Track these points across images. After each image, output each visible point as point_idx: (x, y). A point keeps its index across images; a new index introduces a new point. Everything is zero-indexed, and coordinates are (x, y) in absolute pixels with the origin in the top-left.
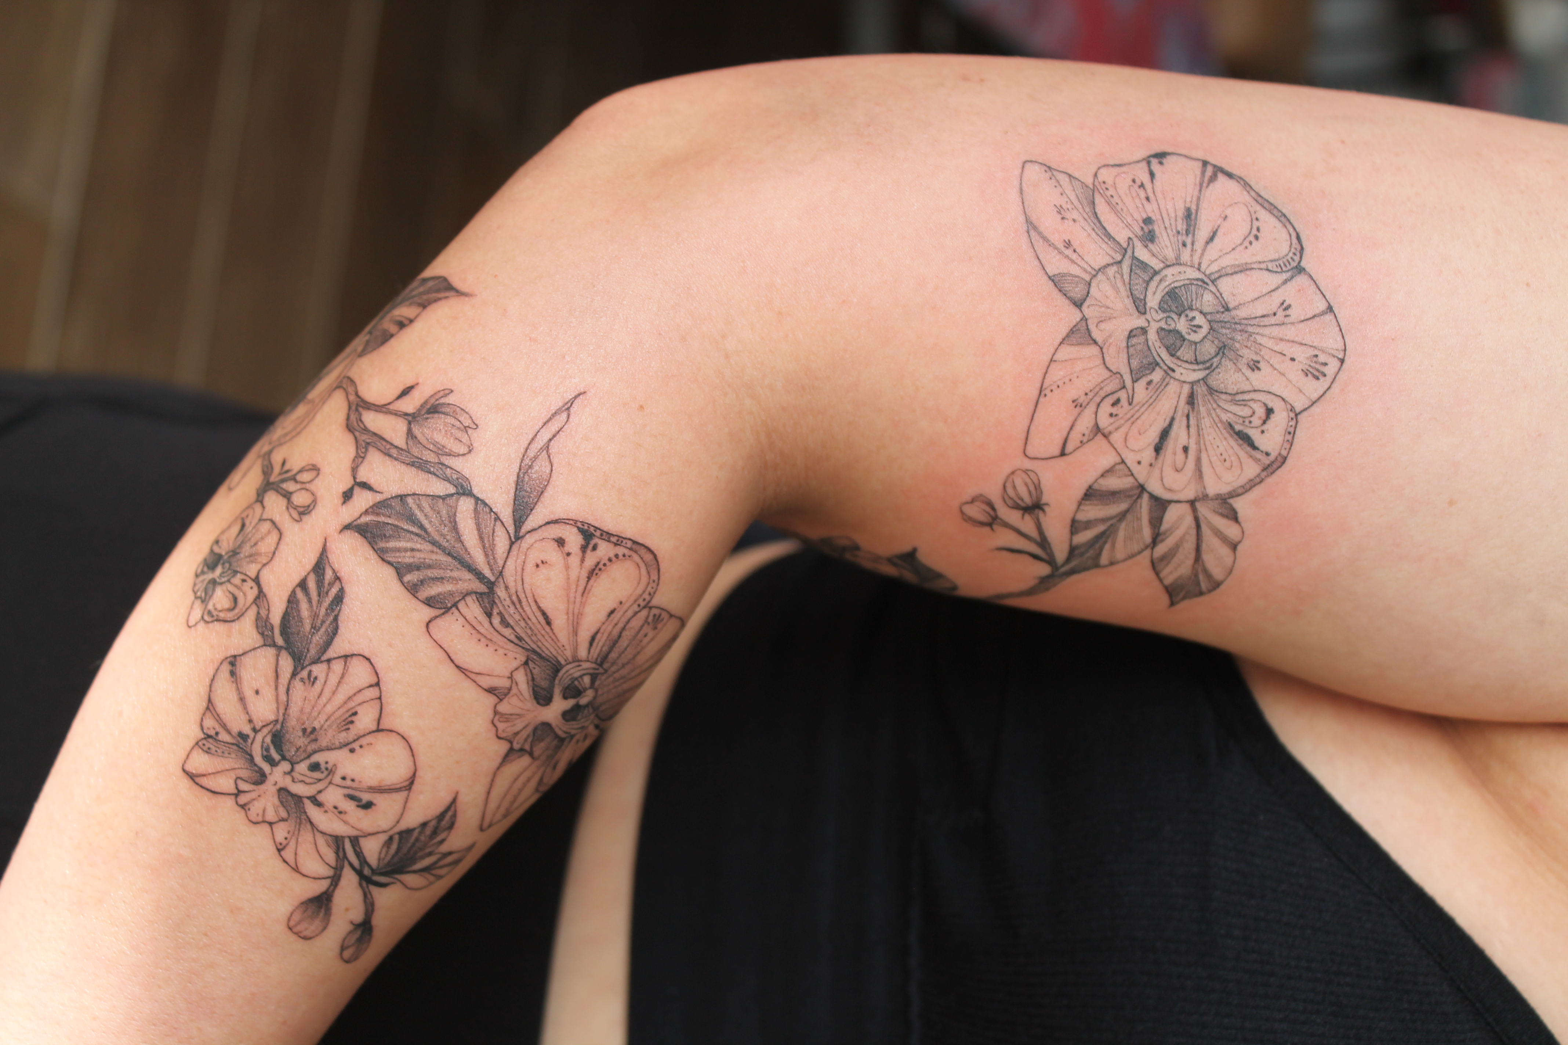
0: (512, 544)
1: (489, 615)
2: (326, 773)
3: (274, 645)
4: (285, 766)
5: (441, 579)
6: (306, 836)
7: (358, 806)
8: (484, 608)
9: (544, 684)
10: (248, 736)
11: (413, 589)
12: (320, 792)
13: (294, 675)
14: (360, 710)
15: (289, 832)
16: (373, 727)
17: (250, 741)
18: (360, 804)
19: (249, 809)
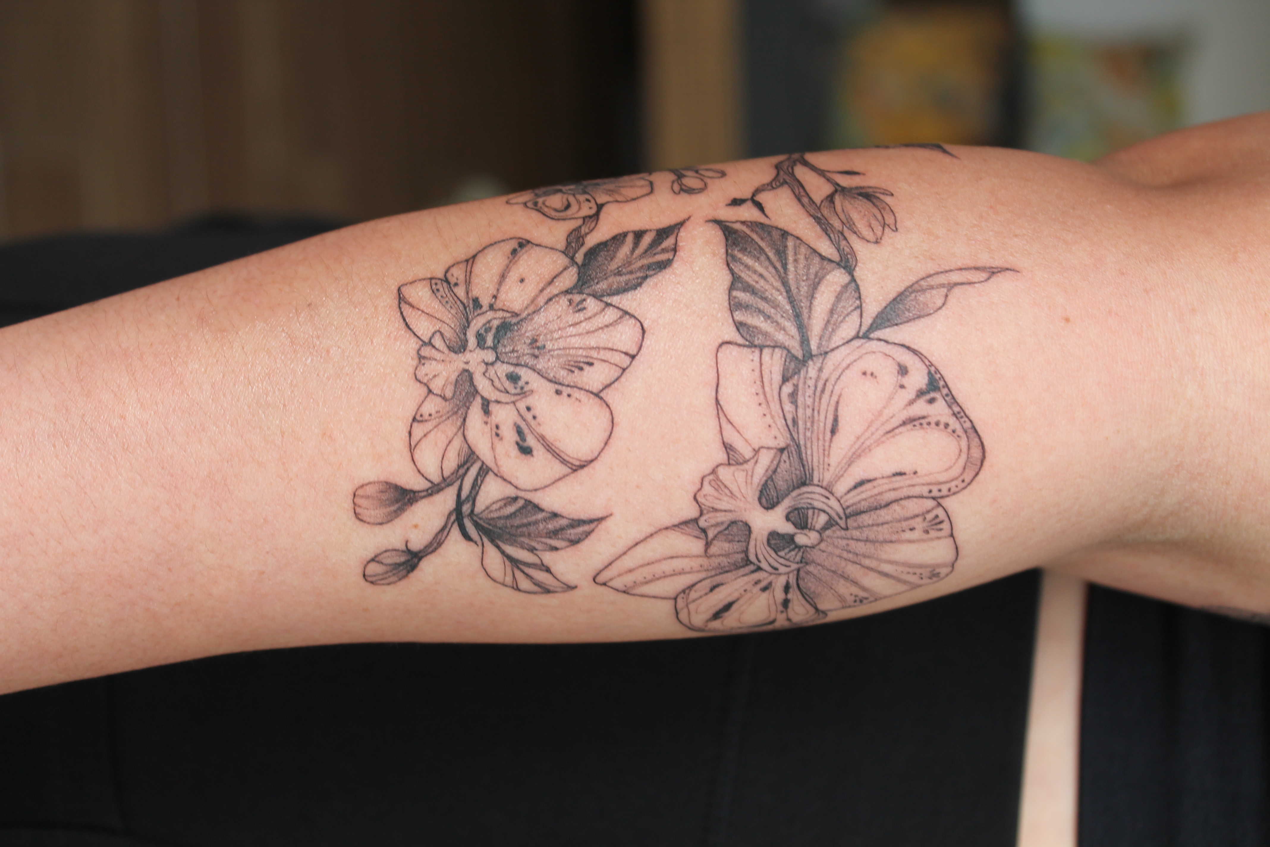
0: (857, 337)
1: (785, 379)
2: (518, 391)
3: (572, 258)
4: (490, 356)
5: (768, 317)
6: (450, 428)
7: (517, 443)
8: (785, 370)
9: (781, 484)
10: (481, 307)
11: (734, 306)
12: (498, 402)
13: (567, 292)
14: (598, 365)
15: (437, 412)
16: (596, 387)
17: (479, 311)
18: (521, 443)
19: (424, 364)
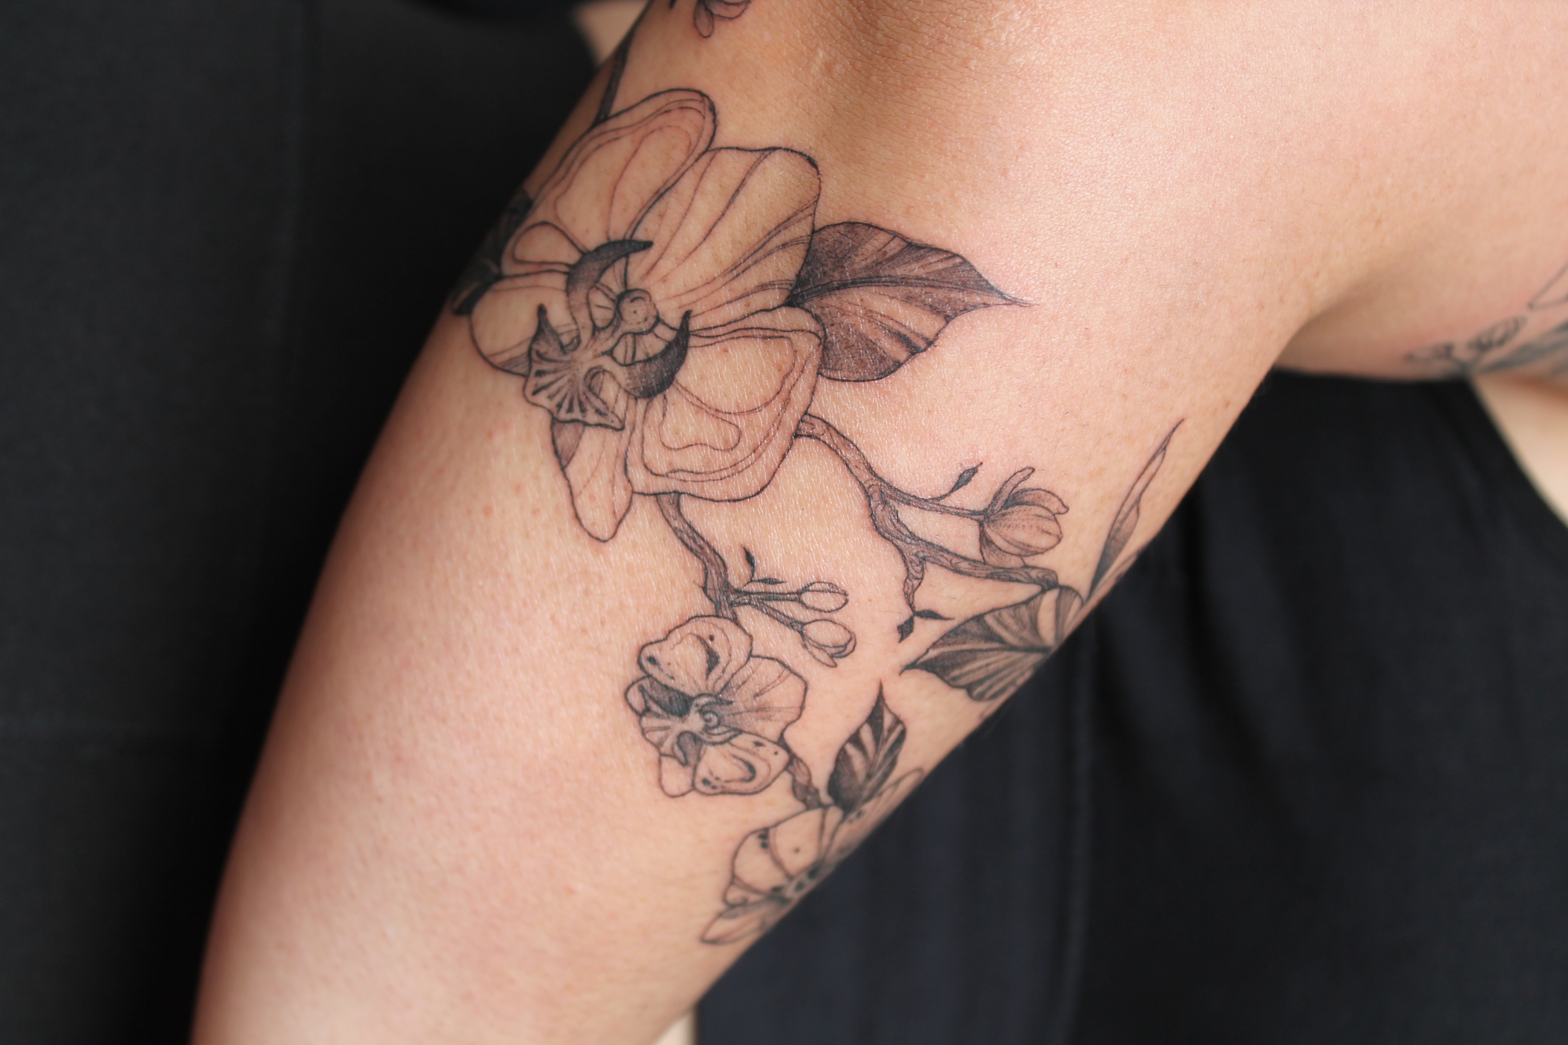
3: (819, 805)
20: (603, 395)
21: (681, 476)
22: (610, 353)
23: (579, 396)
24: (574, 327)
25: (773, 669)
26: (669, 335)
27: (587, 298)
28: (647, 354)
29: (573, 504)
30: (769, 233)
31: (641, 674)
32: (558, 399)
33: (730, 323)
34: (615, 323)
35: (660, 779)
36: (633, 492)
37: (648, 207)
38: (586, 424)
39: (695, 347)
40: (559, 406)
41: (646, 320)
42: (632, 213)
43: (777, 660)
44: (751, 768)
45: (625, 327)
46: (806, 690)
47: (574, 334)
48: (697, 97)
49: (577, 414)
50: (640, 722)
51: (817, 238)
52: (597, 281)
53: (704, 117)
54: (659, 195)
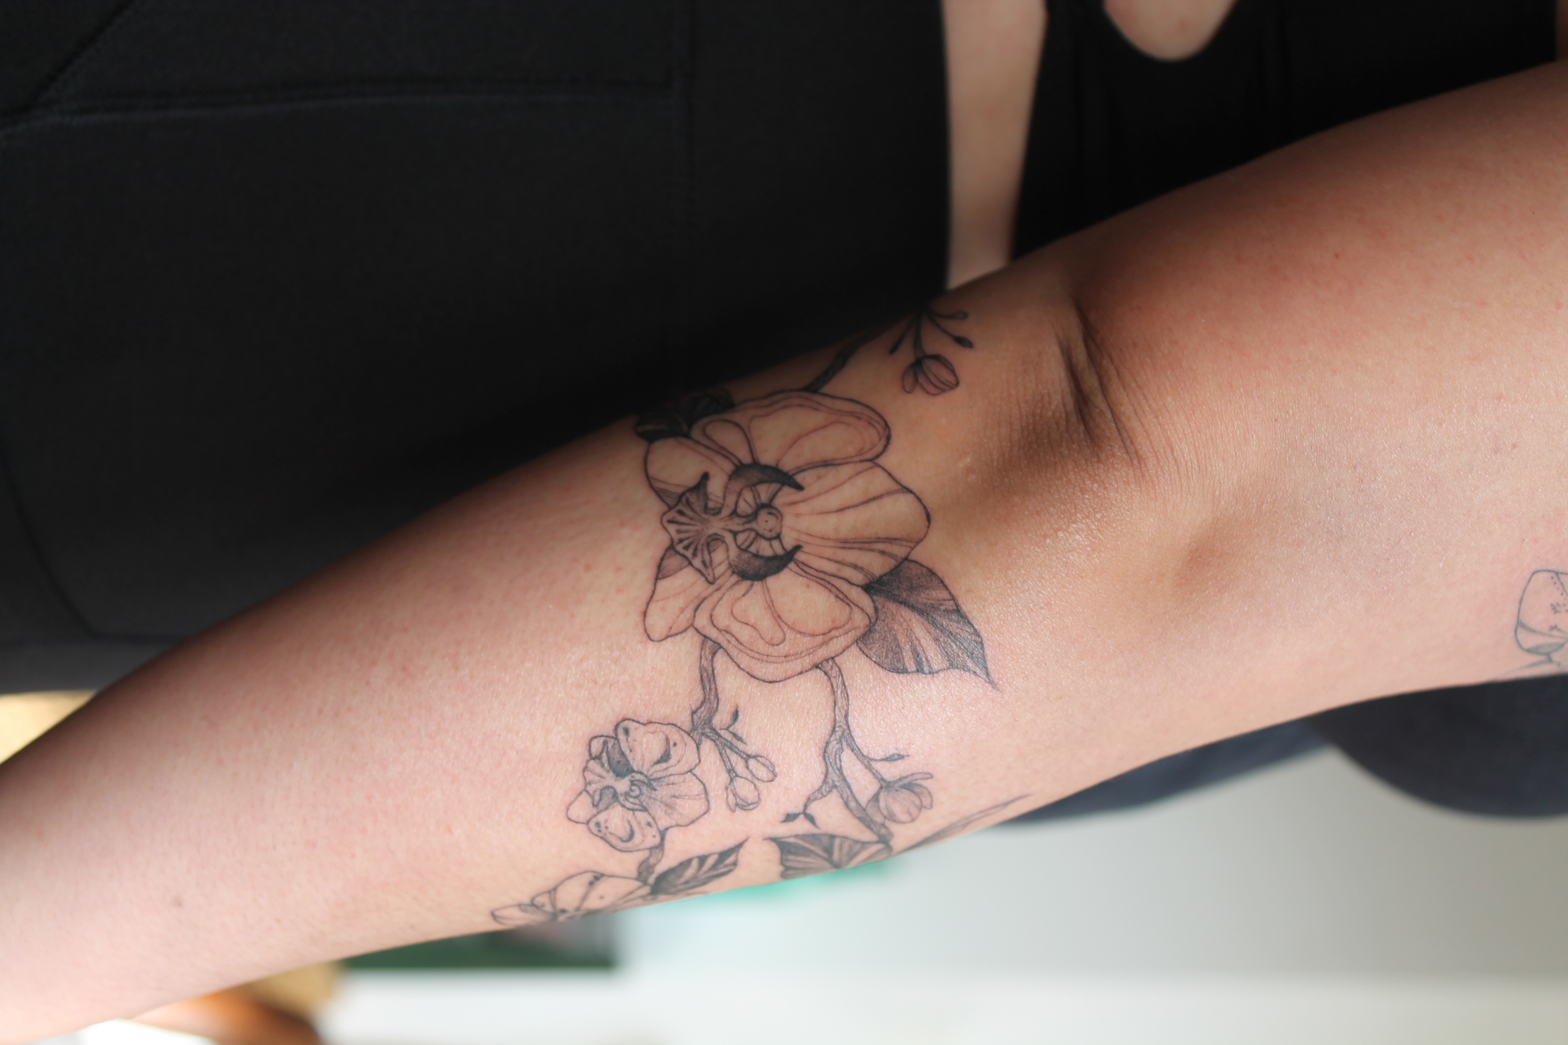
3: (644, 881)
20: (713, 555)
21: (728, 637)
22: (735, 534)
23: (698, 544)
24: (721, 501)
25: (697, 788)
26: (780, 551)
27: (741, 491)
28: (758, 551)
29: (648, 604)
30: (879, 538)
31: (612, 734)
32: (683, 536)
33: (822, 572)
34: (750, 518)
35: (571, 804)
36: (692, 625)
37: (813, 466)
38: (690, 564)
39: (791, 570)
40: (681, 541)
41: (771, 531)
42: (801, 461)
43: (704, 785)
44: (631, 835)
45: (754, 525)
46: (705, 813)
47: (719, 506)
48: (883, 424)
49: (689, 554)
50: (588, 762)
51: (906, 564)
52: (755, 485)
53: (880, 439)
54: (826, 464)
